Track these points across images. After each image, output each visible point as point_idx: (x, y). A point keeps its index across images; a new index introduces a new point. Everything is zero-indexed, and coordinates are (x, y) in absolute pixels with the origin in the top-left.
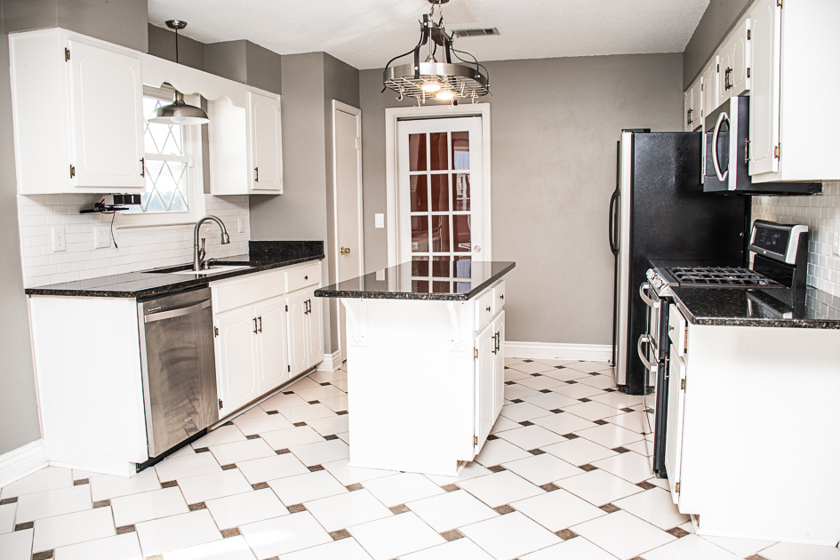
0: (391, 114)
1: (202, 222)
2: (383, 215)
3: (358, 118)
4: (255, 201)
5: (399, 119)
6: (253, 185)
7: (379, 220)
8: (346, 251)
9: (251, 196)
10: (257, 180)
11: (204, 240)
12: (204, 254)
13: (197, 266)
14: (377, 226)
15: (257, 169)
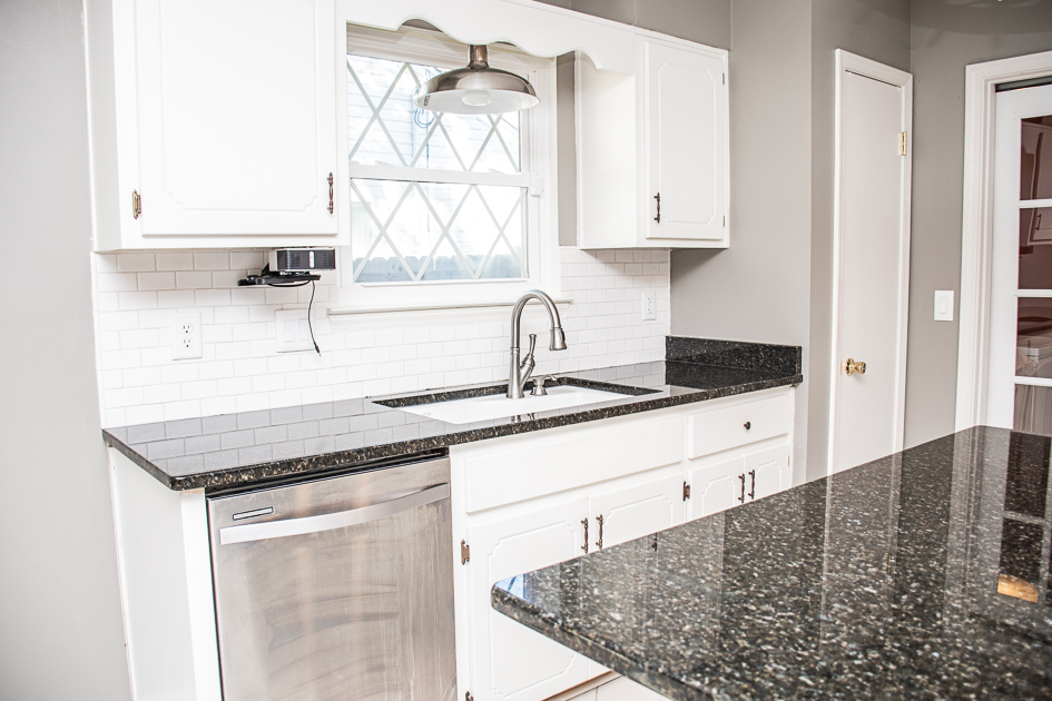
0: (979, 77)
1: (525, 301)
2: (951, 294)
3: (905, 92)
4: (684, 261)
5: (998, 88)
6: (651, 229)
7: (943, 304)
8: (855, 368)
9: (675, 252)
10: (658, 219)
11: (533, 338)
12: (533, 365)
13: (514, 389)
14: (938, 317)
15: (658, 197)
